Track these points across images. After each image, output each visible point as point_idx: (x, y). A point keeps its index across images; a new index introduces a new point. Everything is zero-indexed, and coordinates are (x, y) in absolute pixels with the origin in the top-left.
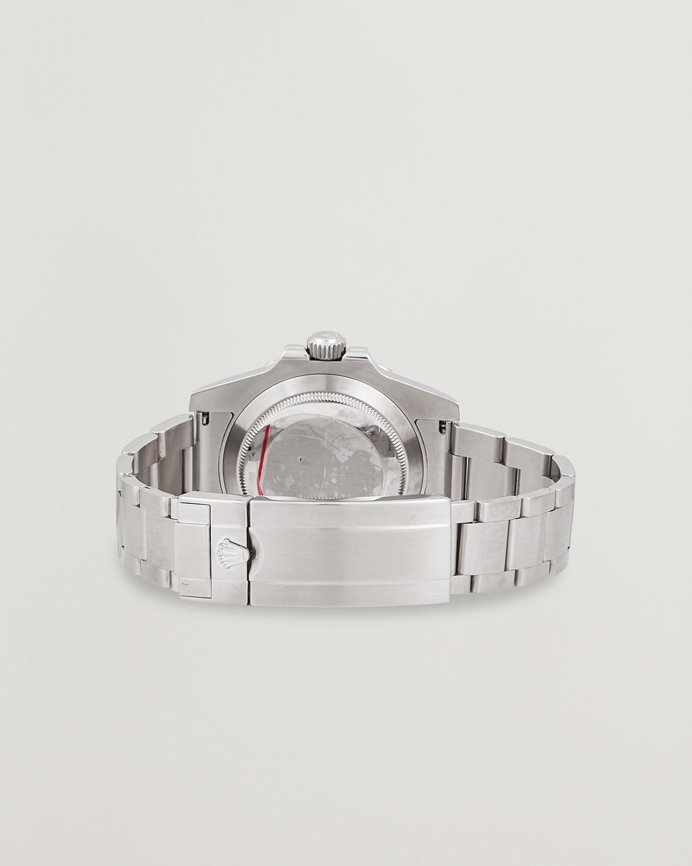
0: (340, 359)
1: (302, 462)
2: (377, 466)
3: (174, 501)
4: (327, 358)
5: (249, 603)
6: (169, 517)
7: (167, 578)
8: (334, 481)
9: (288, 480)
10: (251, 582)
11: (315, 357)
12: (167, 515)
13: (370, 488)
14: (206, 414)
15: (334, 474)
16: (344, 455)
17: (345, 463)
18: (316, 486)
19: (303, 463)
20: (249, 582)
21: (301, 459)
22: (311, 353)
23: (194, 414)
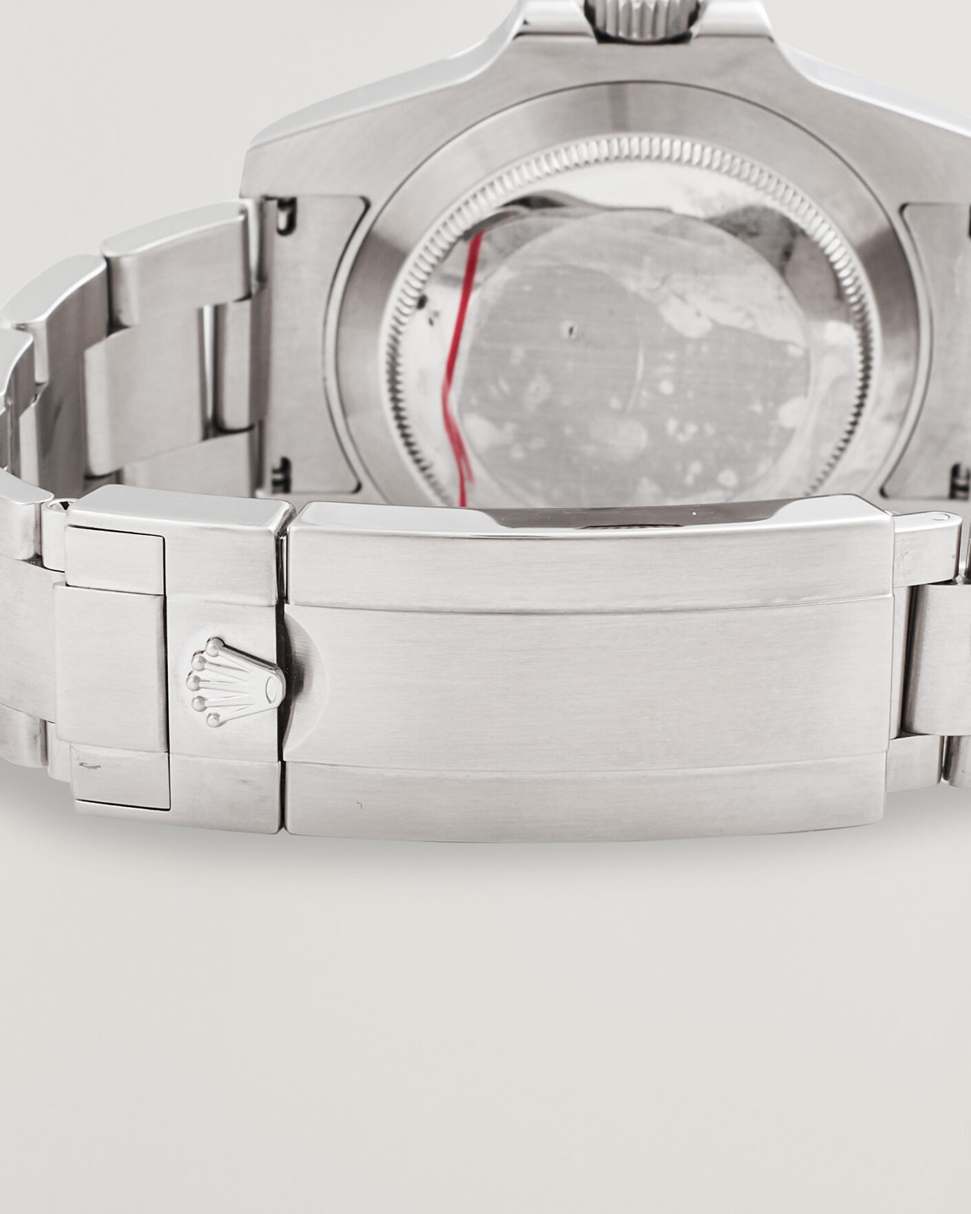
0: (683, 38)
1: (574, 336)
2: (793, 344)
3: (54, 518)
4: (648, 37)
5: (283, 824)
6: (37, 559)
7: (35, 737)
8: (667, 387)
9: (532, 388)
10: (288, 766)
11: (610, 31)
12: (31, 555)
13: (770, 405)
14: (289, 205)
15: (668, 370)
16: (699, 314)
17: (700, 341)
18: (615, 403)
19: (577, 339)
20: (284, 765)
21: (571, 331)
22: (599, 24)
23: (250, 205)
